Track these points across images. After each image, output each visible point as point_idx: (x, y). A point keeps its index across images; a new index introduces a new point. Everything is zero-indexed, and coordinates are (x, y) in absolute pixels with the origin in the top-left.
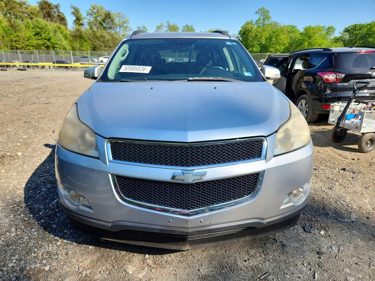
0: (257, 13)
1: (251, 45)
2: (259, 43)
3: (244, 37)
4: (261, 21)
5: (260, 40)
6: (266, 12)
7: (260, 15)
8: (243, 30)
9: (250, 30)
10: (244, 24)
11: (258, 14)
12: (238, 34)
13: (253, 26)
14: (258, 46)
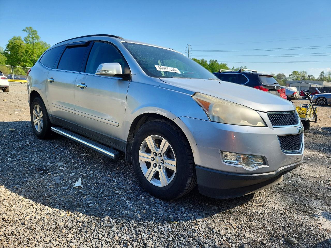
0: (24, 30)
1: (23, 59)
2: (30, 59)
3: (14, 51)
4: (31, 39)
5: (32, 56)
6: (34, 31)
7: (28, 33)
8: (11, 44)
9: (20, 45)
10: (11, 39)
11: (26, 32)
12: (6, 48)
13: (22, 42)
14: (30, 61)
